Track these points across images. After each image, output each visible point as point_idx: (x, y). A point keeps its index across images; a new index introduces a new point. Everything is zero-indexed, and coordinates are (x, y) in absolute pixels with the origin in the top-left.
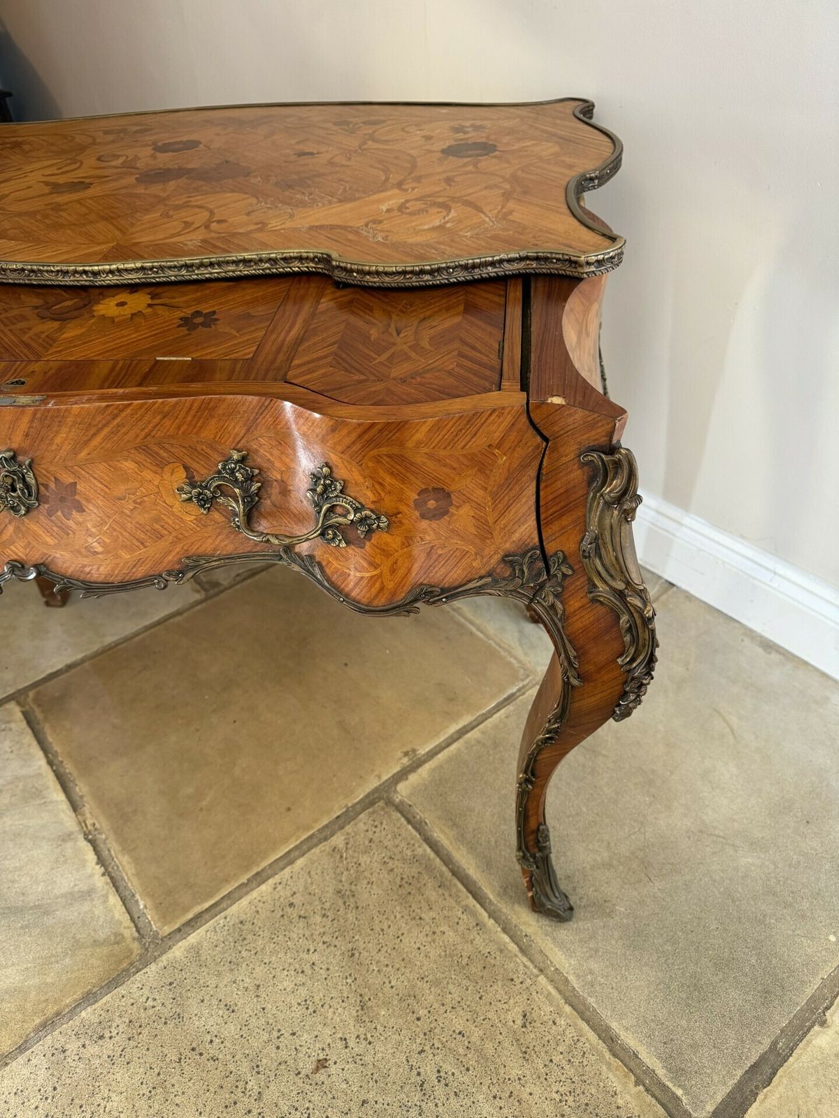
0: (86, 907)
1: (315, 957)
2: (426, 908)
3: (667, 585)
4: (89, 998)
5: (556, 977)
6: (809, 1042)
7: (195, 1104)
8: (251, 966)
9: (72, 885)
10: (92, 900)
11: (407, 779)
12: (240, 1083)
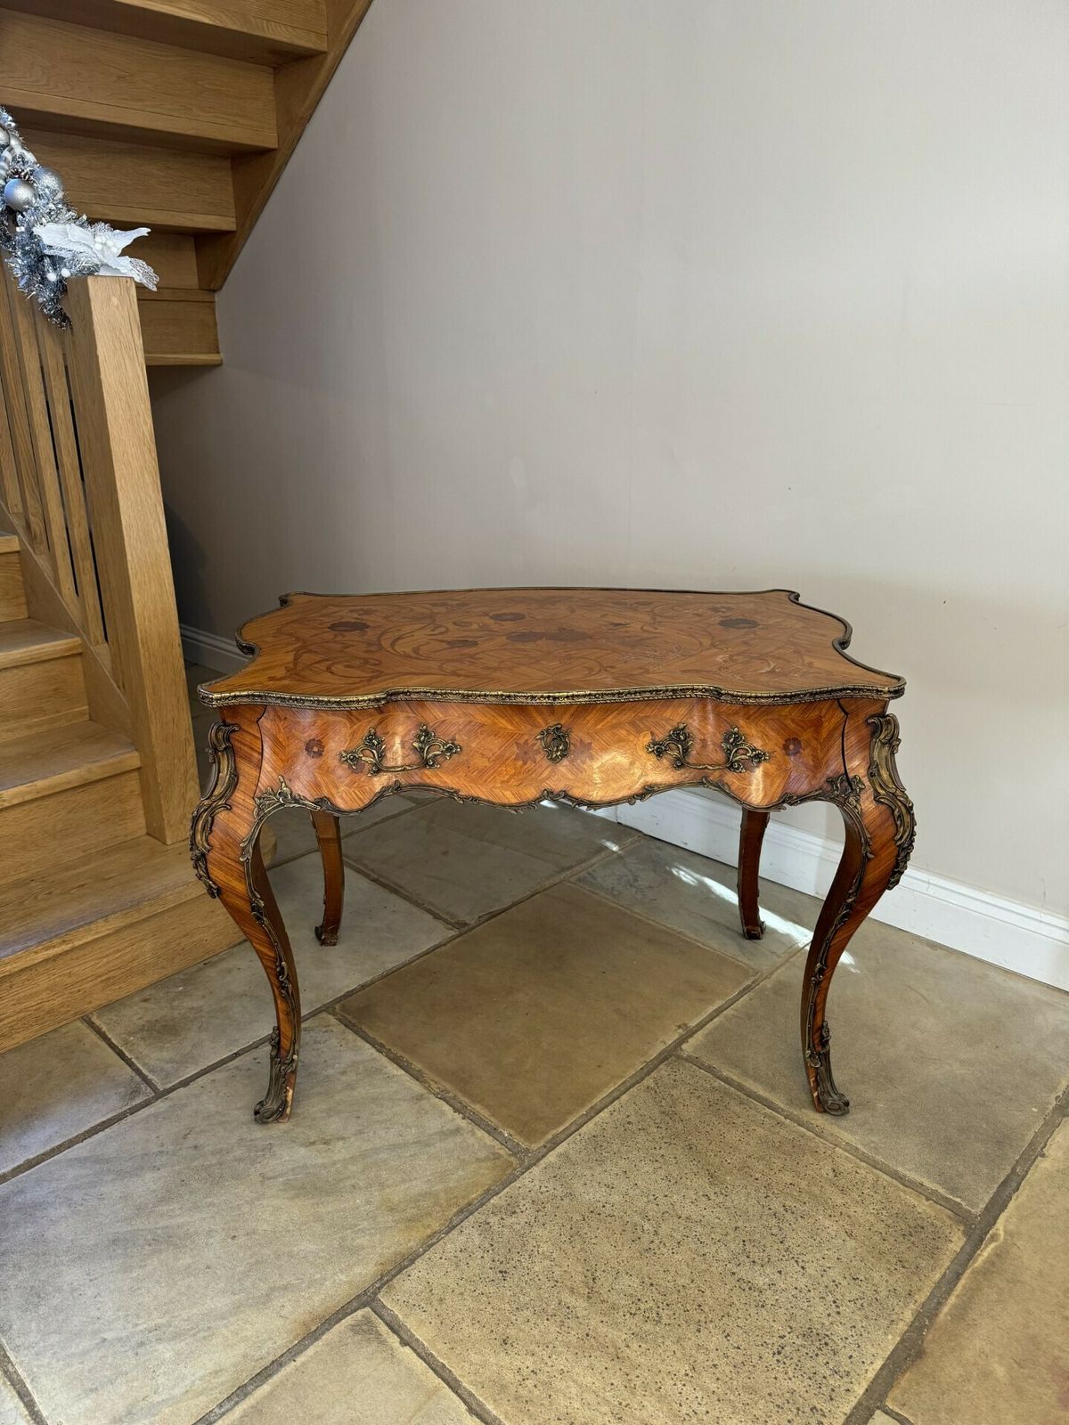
0: (459, 1139)
1: (662, 1152)
2: (735, 1117)
4: (490, 1193)
5: (848, 1148)
6: (1037, 1166)
7: (609, 1242)
8: (614, 1161)
9: (440, 1127)
10: (462, 1135)
11: (687, 1042)
12: (637, 1227)
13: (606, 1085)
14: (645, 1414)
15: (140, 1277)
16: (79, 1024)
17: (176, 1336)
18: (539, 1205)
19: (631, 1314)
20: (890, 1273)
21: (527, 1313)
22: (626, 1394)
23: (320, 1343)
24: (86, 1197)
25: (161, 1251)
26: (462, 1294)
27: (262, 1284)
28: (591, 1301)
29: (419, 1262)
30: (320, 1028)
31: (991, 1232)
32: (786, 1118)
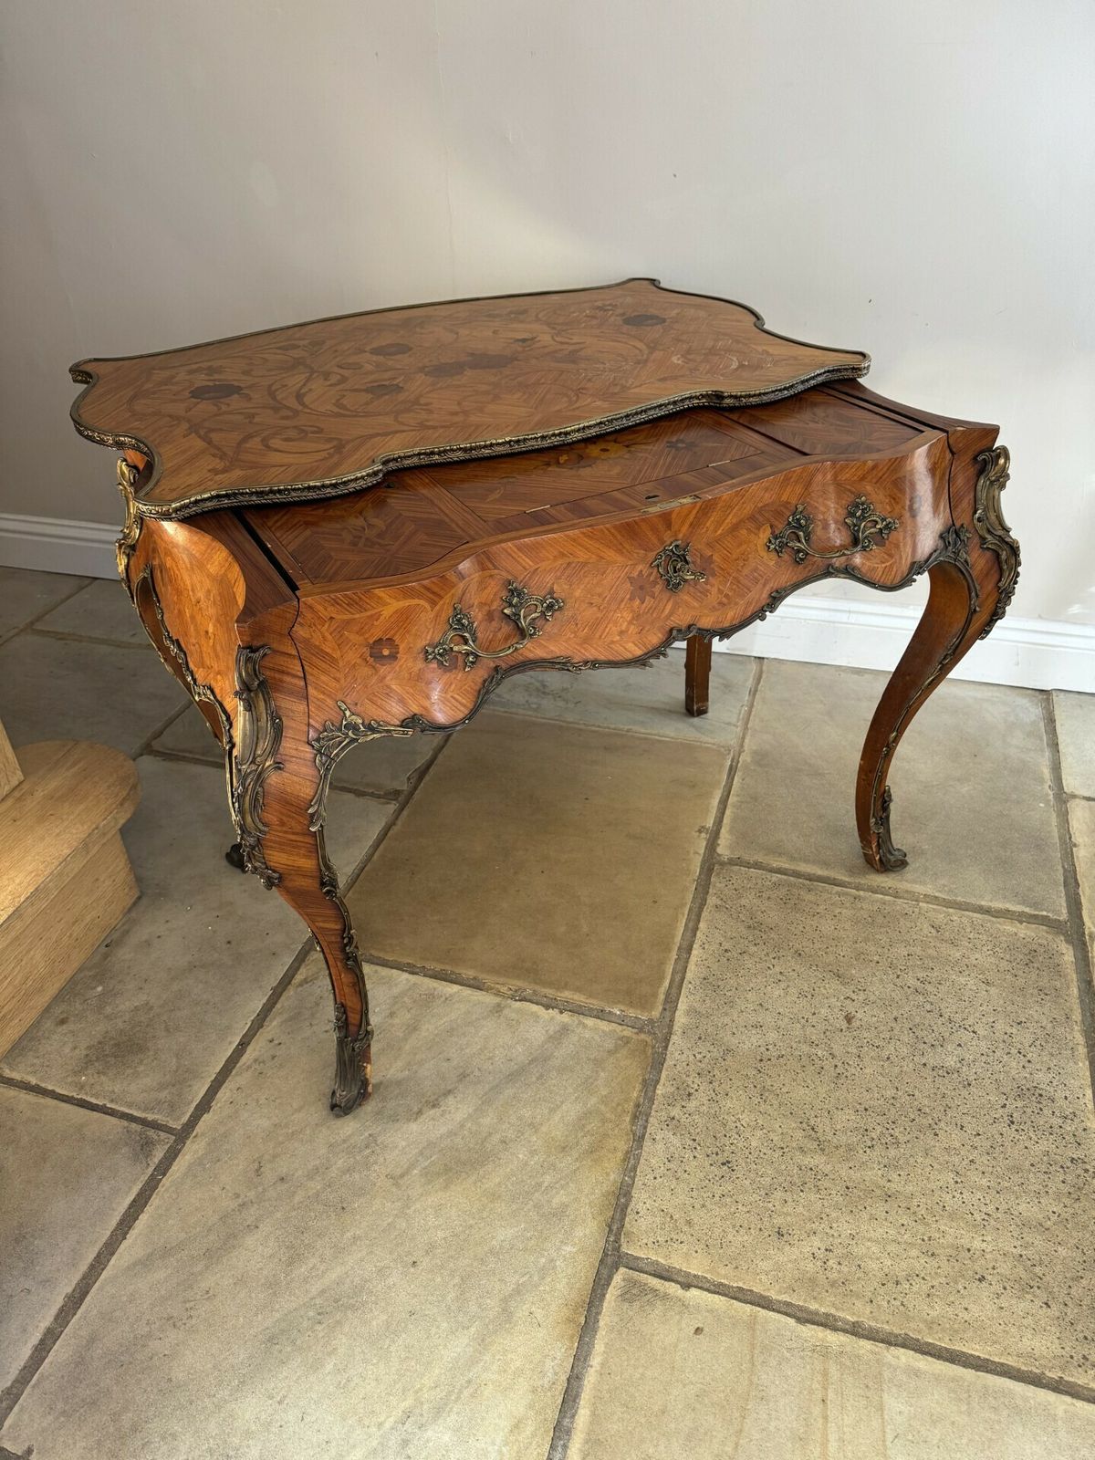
0: (574, 1037)
1: (778, 969)
2: (815, 907)
3: (757, 660)
4: (649, 1085)
5: (928, 900)
6: (1077, 857)
7: (798, 1085)
8: (743, 997)
9: (544, 1032)
10: (573, 1031)
11: (719, 845)
12: (813, 1057)
13: (676, 920)
14: (950, 1239)
15: (340, 1367)
17: (439, 1411)
18: (706, 1074)
19: (869, 1147)
20: (1041, 1005)
21: (779, 1194)
22: (921, 1228)
23: (604, 1333)
24: (187, 1305)
25: (338, 1322)
26: (703, 1206)
27: (489, 1301)
28: (826, 1152)
29: (635, 1193)
30: (321, 974)
31: (1086, 933)
32: (857, 890)
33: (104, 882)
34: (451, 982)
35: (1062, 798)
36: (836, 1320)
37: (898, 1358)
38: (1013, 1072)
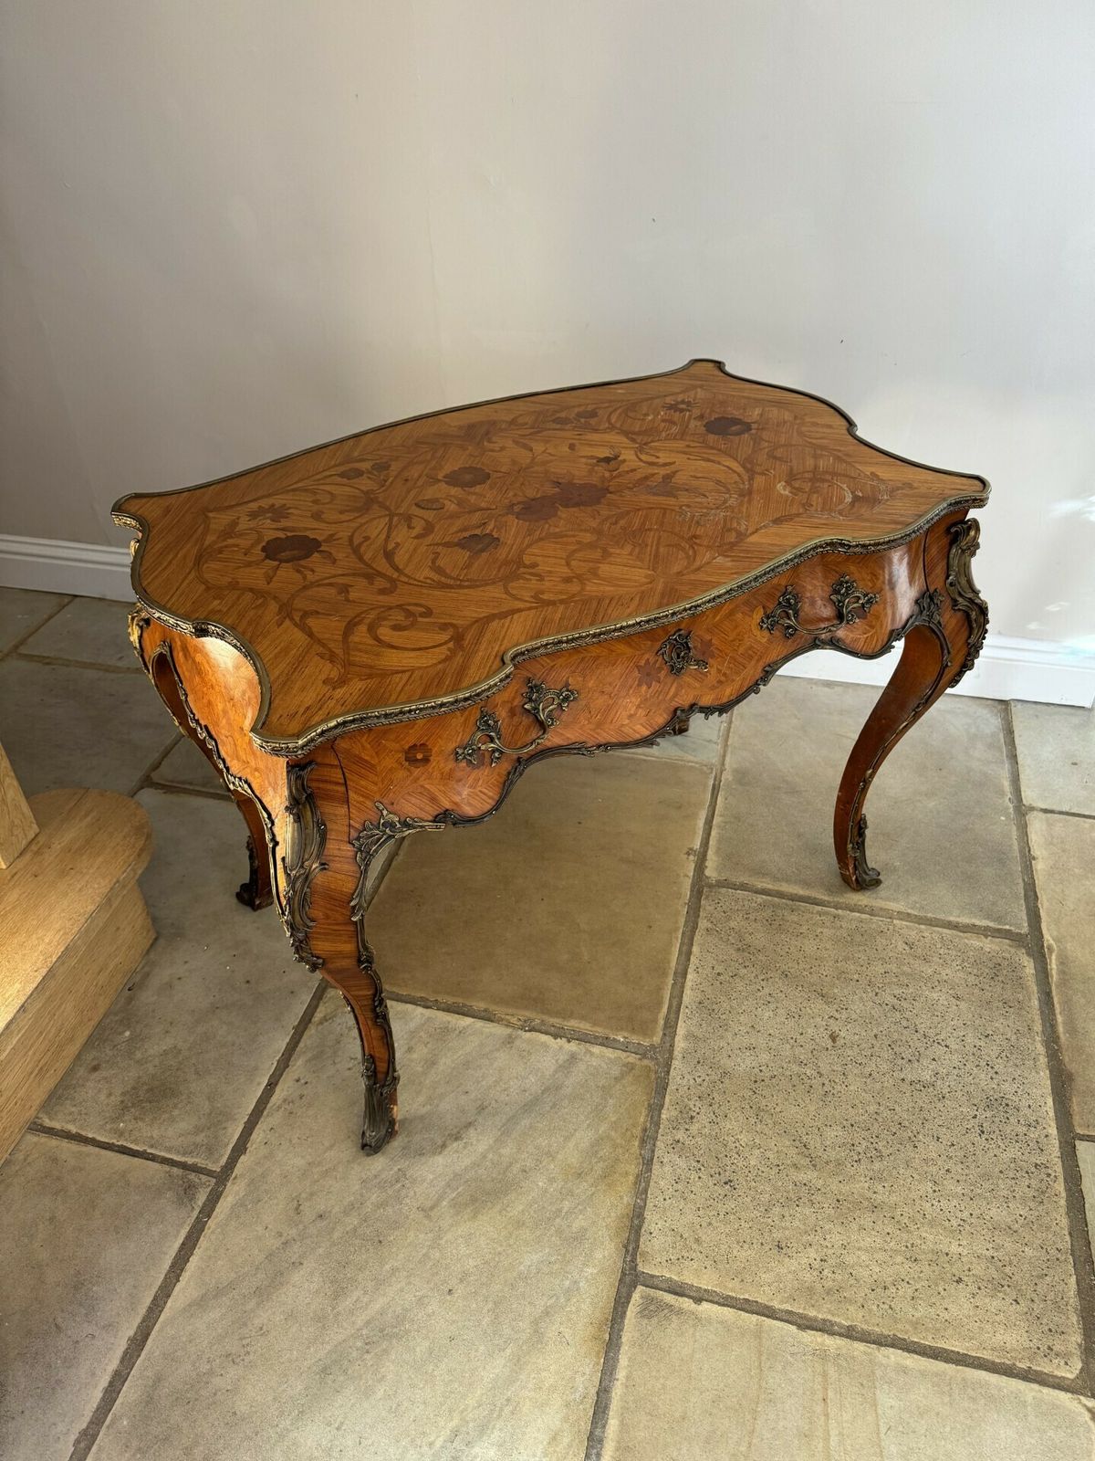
0: (582, 1067)
1: (767, 991)
2: (798, 927)
4: (655, 1109)
5: (901, 917)
6: (1036, 870)
8: (735, 1020)
9: (553, 1061)
10: (581, 1060)
11: (706, 867)
12: (803, 1076)
13: (670, 944)
14: (930, 1245)
15: (390, 1393)
16: (32, 1139)
17: (483, 1429)
18: (707, 1099)
19: (856, 1161)
20: (1006, 1018)
21: (777, 1210)
22: (905, 1236)
23: (627, 1348)
24: (244, 1342)
25: (385, 1351)
26: (710, 1224)
27: (521, 1323)
28: (818, 1168)
29: (647, 1214)
30: (340, 1011)
31: (1044, 944)
32: (837, 909)
33: (124, 929)
34: (464, 1014)
35: (1022, 811)
36: (832, 1325)
37: (888, 1357)
38: (983, 1083)
